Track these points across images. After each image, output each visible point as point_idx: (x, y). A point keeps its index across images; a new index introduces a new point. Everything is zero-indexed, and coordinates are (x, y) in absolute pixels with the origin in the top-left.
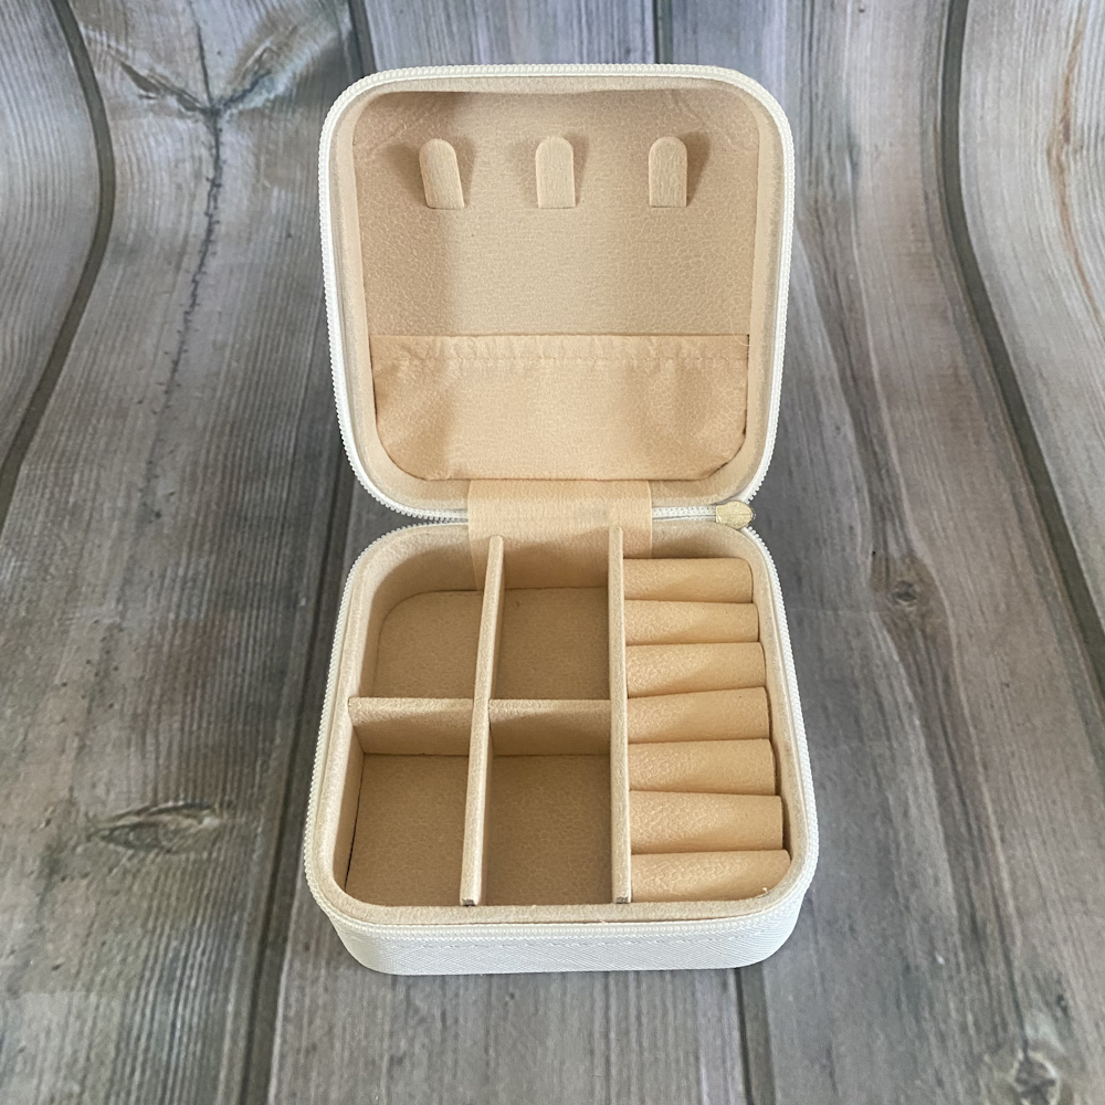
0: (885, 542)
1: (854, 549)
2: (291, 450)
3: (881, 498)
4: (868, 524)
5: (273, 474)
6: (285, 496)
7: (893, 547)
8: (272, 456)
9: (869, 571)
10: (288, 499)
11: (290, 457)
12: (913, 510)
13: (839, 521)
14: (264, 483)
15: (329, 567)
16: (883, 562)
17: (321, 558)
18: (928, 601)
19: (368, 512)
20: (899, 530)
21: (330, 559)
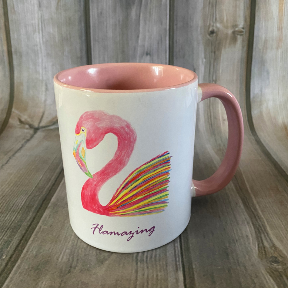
0: (262, 241)
2: (22, 205)
3: (258, 226)
4: (254, 235)
5: (12, 212)
6: (13, 219)
7: (266, 244)
8: (14, 206)
9: (257, 252)
10: (14, 220)
11: (21, 207)
12: (271, 230)
13: (242, 233)
14: (7, 214)
15: (21, 244)
16: (263, 249)
17: (19, 241)
18: (285, 264)
19: (45, 225)
20: (267, 237)
21: (22, 241)
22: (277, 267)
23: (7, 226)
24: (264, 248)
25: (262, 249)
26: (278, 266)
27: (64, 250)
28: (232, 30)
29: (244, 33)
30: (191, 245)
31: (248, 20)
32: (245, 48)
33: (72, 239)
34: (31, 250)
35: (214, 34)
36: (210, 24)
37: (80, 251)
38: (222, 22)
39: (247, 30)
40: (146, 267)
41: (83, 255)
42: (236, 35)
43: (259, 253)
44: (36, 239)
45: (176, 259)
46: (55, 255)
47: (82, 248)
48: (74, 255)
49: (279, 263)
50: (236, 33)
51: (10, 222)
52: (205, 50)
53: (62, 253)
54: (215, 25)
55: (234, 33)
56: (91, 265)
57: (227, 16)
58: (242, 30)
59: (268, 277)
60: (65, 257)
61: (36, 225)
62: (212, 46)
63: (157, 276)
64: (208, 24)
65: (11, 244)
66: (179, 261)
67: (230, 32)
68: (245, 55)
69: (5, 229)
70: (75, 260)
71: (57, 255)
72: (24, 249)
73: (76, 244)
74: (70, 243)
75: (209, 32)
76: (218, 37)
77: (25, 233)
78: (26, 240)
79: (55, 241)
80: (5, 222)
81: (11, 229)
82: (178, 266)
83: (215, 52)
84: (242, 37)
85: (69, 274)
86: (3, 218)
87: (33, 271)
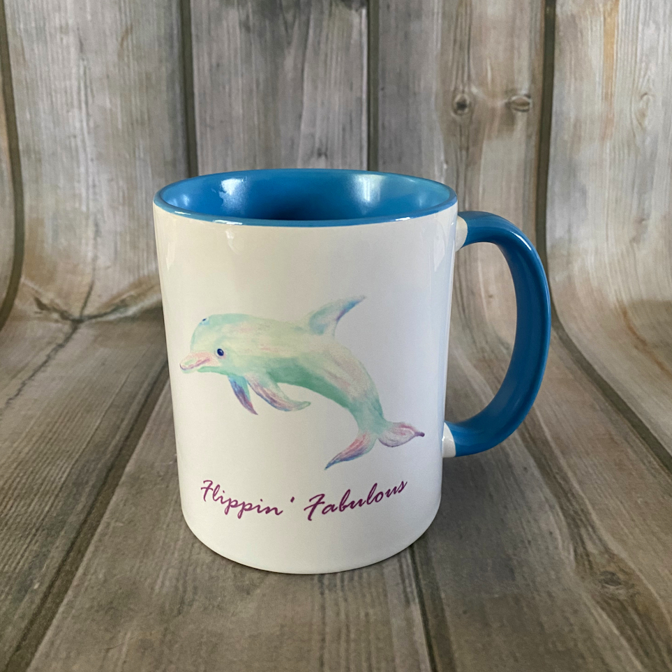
0: (583, 543)
1: (556, 548)
3: (572, 513)
4: (565, 530)
6: (47, 508)
7: (590, 547)
8: (46, 482)
9: (574, 564)
10: (48, 512)
11: (60, 484)
12: (601, 521)
13: (539, 528)
14: (33, 500)
15: (69, 560)
16: (585, 557)
17: (65, 553)
18: (633, 586)
19: (116, 521)
20: (592, 533)
21: (72, 554)
22: (617, 592)
23: (35, 524)
24: (588, 555)
25: (583, 558)
26: (617, 589)
27: (164, 568)
28: (506, 101)
29: (531, 106)
30: (433, 554)
31: (540, 78)
32: (534, 141)
33: (178, 547)
34: (92, 571)
35: (467, 110)
36: (456, 89)
37: (198, 570)
38: (482, 84)
39: (538, 100)
40: (341, 600)
41: (207, 578)
42: (514, 112)
43: (577, 567)
44: (102, 548)
45: (403, 581)
46: (145, 579)
47: (203, 565)
48: (187, 578)
49: (620, 584)
50: (513, 106)
51: (39, 516)
52: (447, 144)
53: (161, 576)
54: (466, 89)
55: (508, 106)
56: (225, 596)
57: (492, 69)
58: (526, 99)
59: (597, 611)
60: (167, 583)
61: (99, 522)
62: (461, 135)
63: (367, 615)
64: (452, 89)
65: (48, 562)
66: (411, 585)
67: (500, 103)
68: (533, 154)
69: (31, 529)
70: (190, 589)
71: (149, 581)
72: (77, 569)
73: (189, 558)
74: (176, 555)
75: (455, 106)
76: (474, 117)
77: (76, 538)
78: (79, 551)
79: (142, 552)
80: (29, 516)
81: (44, 530)
82: (410, 595)
83: (468, 149)
84: (525, 114)
85: (181, 617)
86: (25, 508)
87: (102, 613)
